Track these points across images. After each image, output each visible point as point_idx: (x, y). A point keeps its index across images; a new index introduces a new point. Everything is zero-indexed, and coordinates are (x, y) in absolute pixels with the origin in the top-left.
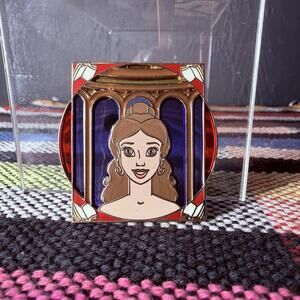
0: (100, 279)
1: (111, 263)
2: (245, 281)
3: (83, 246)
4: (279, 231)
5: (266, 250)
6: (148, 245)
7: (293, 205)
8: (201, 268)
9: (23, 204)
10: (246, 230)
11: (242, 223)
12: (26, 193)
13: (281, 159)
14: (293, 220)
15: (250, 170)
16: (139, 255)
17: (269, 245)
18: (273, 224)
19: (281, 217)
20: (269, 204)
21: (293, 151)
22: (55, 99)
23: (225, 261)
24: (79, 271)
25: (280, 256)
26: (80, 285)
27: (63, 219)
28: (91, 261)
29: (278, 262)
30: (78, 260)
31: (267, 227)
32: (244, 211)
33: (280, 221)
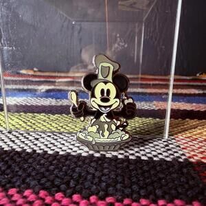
0: (59, 196)
1: (68, 183)
2: (167, 197)
3: (48, 170)
4: (191, 160)
5: (182, 173)
6: (96, 170)
7: (201, 142)
8: (135, 187)
9: (6, 140)
10: (168, 159)
11: (165, 154)
12: (10, 132)
13: (192, 111)
14: (202, 153)
15: (171, 117)
16: (89, 177)
17: (185, 170)
18: (188, 155)
19: (193, 150)
20: (184, 141)
21: (201, 105)
22: (35, 69)
23: (153, 182)
24: (43, 189)
25: (193, 178)
26: (44, 200)
27: (35, 151)
28: (53, 182)
29: (191, 183)
30: (43, 181)
31: (183, 157)
32: (167, 146)
33: (193, 153)
